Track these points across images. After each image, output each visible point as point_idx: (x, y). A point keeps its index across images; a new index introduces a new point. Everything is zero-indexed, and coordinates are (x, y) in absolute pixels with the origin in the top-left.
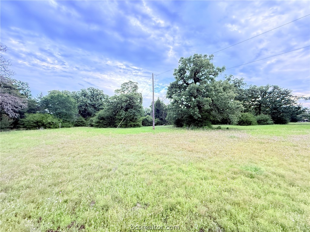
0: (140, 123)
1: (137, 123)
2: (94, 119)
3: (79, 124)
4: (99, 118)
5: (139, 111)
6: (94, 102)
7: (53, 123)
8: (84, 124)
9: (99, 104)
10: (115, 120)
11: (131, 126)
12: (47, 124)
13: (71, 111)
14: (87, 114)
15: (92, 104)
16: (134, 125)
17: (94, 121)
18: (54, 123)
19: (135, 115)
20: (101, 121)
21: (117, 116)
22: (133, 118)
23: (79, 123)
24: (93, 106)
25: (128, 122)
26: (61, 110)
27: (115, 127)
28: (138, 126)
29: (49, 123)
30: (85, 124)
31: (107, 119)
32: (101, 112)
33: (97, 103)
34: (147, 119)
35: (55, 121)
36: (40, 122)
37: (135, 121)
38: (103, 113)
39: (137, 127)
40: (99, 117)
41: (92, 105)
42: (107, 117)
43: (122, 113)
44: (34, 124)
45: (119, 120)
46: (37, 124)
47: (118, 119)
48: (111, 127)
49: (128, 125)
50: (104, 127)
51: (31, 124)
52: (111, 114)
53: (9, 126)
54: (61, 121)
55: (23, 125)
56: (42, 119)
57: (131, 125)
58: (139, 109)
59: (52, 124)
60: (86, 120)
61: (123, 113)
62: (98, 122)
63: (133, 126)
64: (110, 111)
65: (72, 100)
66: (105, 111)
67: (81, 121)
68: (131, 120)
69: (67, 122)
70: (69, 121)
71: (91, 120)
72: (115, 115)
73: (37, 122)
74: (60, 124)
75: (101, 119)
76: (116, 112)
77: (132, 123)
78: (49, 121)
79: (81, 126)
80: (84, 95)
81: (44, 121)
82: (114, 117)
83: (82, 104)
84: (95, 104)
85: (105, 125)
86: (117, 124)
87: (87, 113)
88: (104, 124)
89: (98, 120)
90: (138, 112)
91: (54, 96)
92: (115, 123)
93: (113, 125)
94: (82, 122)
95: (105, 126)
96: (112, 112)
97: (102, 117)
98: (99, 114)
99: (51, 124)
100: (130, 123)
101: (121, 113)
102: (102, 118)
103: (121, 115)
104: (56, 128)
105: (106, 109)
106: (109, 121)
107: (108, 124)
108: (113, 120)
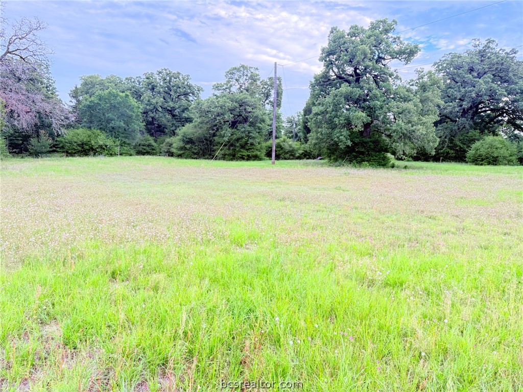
0: (262, 154)
1: (255, 153)
2: (176, 142)
3: (145, 149)
4: (183, 141)
5: (259, 129)
6: (171, 104)
7: (106, 146)
8: (153, 150)
9: (182, 107)
10: (214, 146)
11: (242, 158)
12: (97, 148)
13: (133, 124)
14: (157, 127)
15: (168, 108)
16: (248, 156)
17: (175, 145)
18: (109, 146)
19: (251, 136)
20: (188, 146)
21: (216, 138)
22: (246, 143)
23: (144, 147)
24: (170, 111)
25: (237, 150)
26: (118, 123)
28: (256, 158)
29: (101, 147)
30: (155, 150)
31: (199, 142)
32: (187, 129)
33: (177, 106)
34: (282, 144)
35: (109, 142)
36: (86, 144)
37: (250, 149)
38: (190, 131)
39: (254, 160)
40: (185, 139)
41: (168, 110)
42: (199, 138)
43: (225, 133)
44: (79, 148)
46: (83, 148)
49: (236, 156)
50: (193, 158)
51: (74, 147)
52: (207, 134)
53: (48, 149)
54: (118, 143)
55: (63, 147)
56: (88, 139)
57: (243, 155)
58: (260, 125)
59: (106, 148)
60: (156, 141)
61: (227, 133)
62: (181, 148)
63: (246, 158)
64: (205, 127)
65: (133, 103)
66: (195, 127)
67: (147, 143)
68: (243, 147)
69: (126, 145)
70: (129, 144)
71: (168, 143)
72: (214, 135)
73: (82, 145)
74: (117, 149)
75: (188, 143)
76: (214, 130)
77: (245, 153)
78: (101, 143)
79: (148, 153)
80: (150, 86)
81: (93, 142)
82: (211, 138)
83: (148, 107)
84: (174, 109)
85: (195, 154)
87: (156, 125)
88: (193, 153)
89: (181, 144)
90: (258, 131)
91: (103, 95)
92: (213, 151)
93: (210, 155)
94: (149, 145)
95: (195, 156)
96: (208, 129)
97: (189, 139)
98: (184, 133)
99: (104, 149)
100: (240, 151)
101: (223, 132)
102: (190, 141)
103: (224, 136)
104: (111, 155)
105: (196, 123)
106: (203, 147)
107: (201, 152)
108: (211, 144)
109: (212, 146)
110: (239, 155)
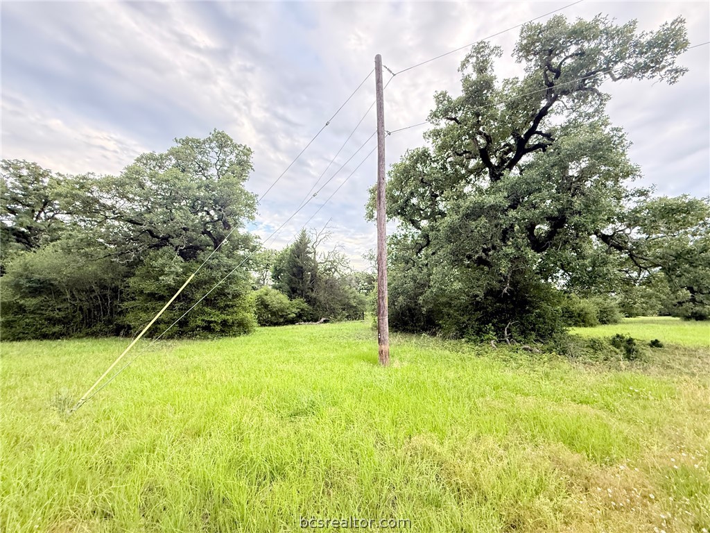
1: (240, 316)
4: (17, 286)
10: (122, 301)
11: (208, 330)
16: (224, 323)
19: (233, 276)
20: (30, 302)
21: (131, 281)
22: (221, 293)
27: (123, 331)
28: (242, 328)
37: (227, 306)
40: (23, 281)
43: (164, 265)
45: (146, 301)
47: (141, 292)
48: (95, 335)
49: (192, 325)
50: (45, 337)
57: (210, 322)
62: (6, 309)
63: (218, 328)
68: (209, 302)
75: (32, 292)
76: (128, 257)
77: (217, 317)
82: (118, 282)
85: (52, 321)
86: (129, 319)
88: (49, 319)
92: (121, 313)
95: (57, 329)
97: (38, 281)
100: (203, 313)
102: (42, 288)
103: (162, 273)
105: (71, 242)
106: (86, 305)
107: (80, 317)
108: (114, 297)
109: (116, 303)
110: (199, 323)
